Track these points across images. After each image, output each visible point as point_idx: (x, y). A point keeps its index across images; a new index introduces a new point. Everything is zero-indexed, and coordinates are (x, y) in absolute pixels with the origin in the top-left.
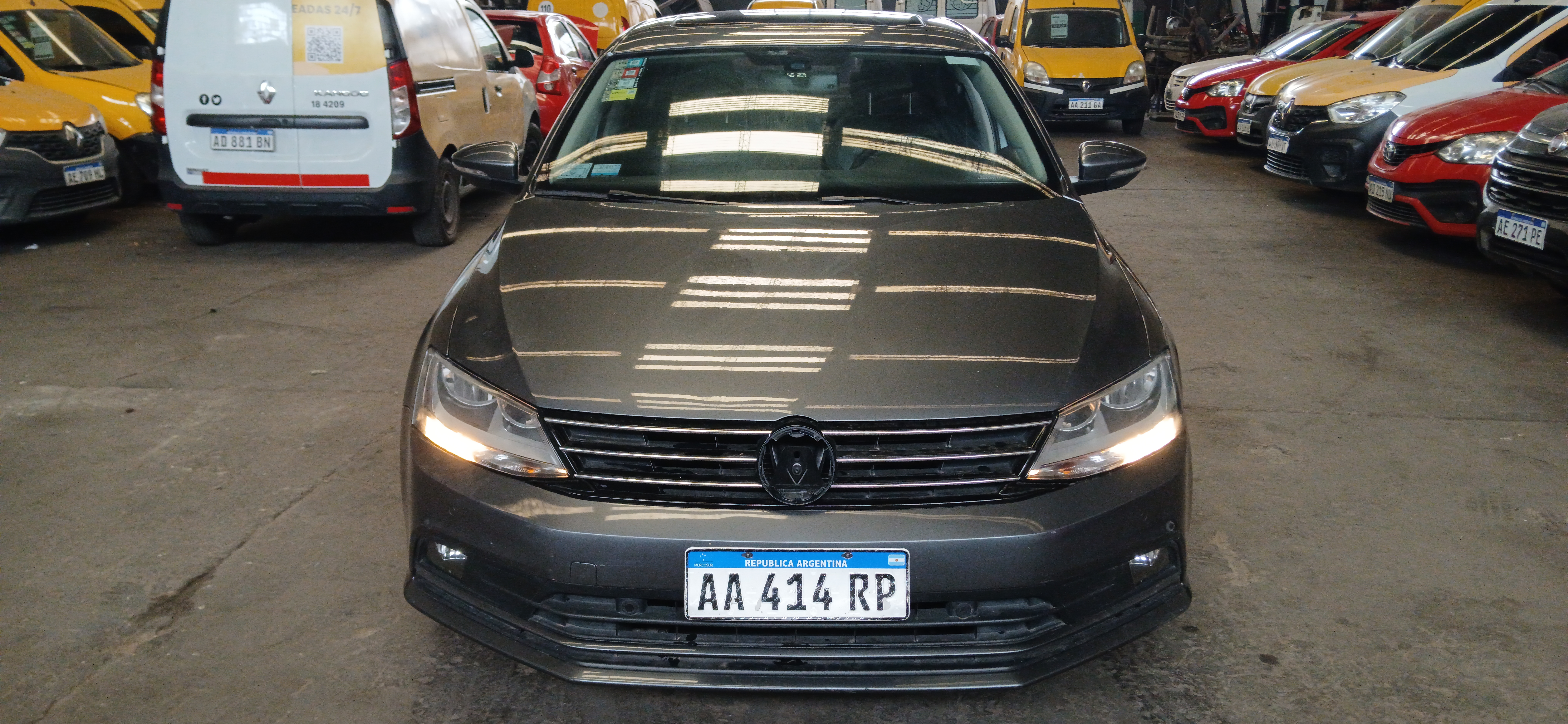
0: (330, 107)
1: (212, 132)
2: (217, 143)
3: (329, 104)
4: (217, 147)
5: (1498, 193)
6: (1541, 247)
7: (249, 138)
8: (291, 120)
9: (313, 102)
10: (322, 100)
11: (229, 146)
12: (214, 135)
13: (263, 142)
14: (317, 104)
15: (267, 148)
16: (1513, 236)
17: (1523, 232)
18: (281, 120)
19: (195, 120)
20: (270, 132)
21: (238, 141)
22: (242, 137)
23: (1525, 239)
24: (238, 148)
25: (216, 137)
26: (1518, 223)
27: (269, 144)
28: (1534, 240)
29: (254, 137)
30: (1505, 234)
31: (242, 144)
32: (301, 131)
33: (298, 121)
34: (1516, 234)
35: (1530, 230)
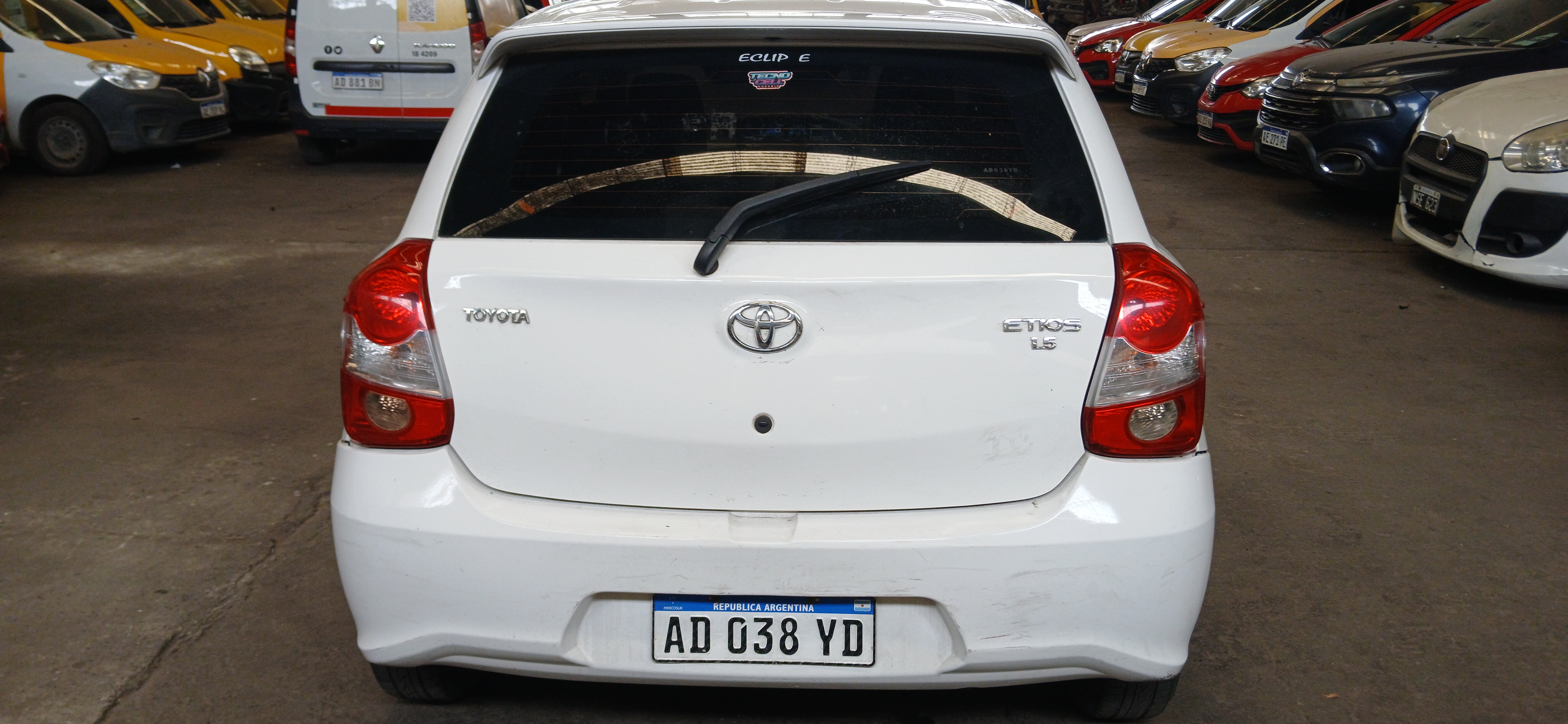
0: (427, 56)
1: (334, 75)
2: (337, 84)
3: (425, 54)
4: (337, 87)
5: (1265, 115)
6: (1285, 149)
7: (363, 80)
8: (396, 66)
9: (413, 52)
10: (420, 51)
11: (347, 86)
12: (335, 78)
13: (374, 83)
14: (416, 54)
15: (377, 87)
16: (1271, 143)
17: (1277, 139)
18: (389, 66)
19: (320, 66)
20: (379, 75)
21: (354, 82)
22: (358, 79)
23: (1277, 144)
24: (355, 87)
25: (337, 79)
26: (1274, 134)
27: (378, 85)
28: (1282, 144)
29: (367, 79)
30: (1267, 142)
31: (357, 84)
32: (403, 74)
33: (402, 66)
34: (1273, 142)
35: (1280, 138)
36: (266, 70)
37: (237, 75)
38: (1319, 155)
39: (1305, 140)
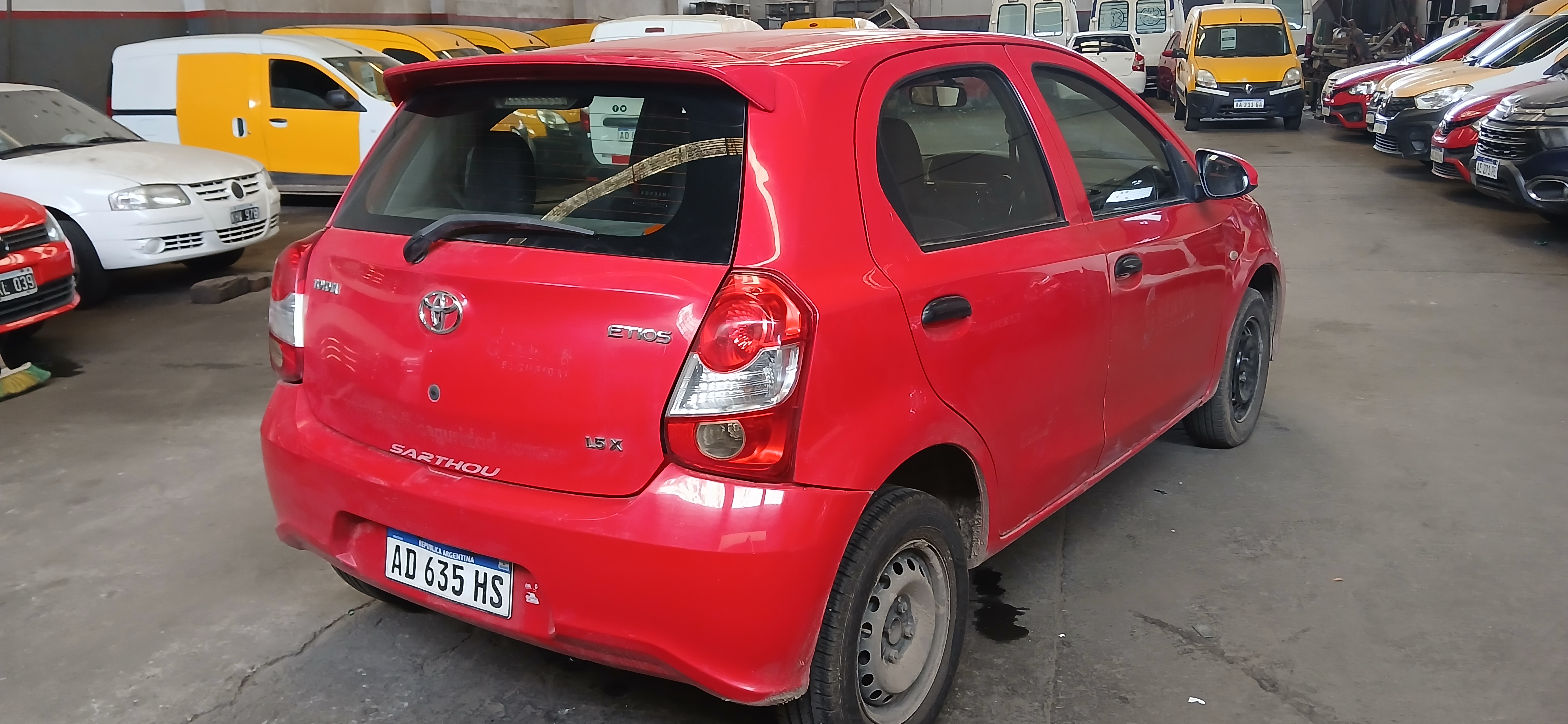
1: (619, 129)
2: (622, 137)
4: (622, 139)
5: (1480, 146)
6: (1496, 178)
16: (1484, 173)
17: (1488, 168)
19: (608, 122)
23: (1489, 174)
25: (622, 133)
26: (1486, 164)
28: (1493, 173)
30: (1480, 172)
34: (1485, 172)
35: (1491, 167)
36: (567, 129)
37: (543, 133)
38: (1527, 183)
39: (1514, 169)
